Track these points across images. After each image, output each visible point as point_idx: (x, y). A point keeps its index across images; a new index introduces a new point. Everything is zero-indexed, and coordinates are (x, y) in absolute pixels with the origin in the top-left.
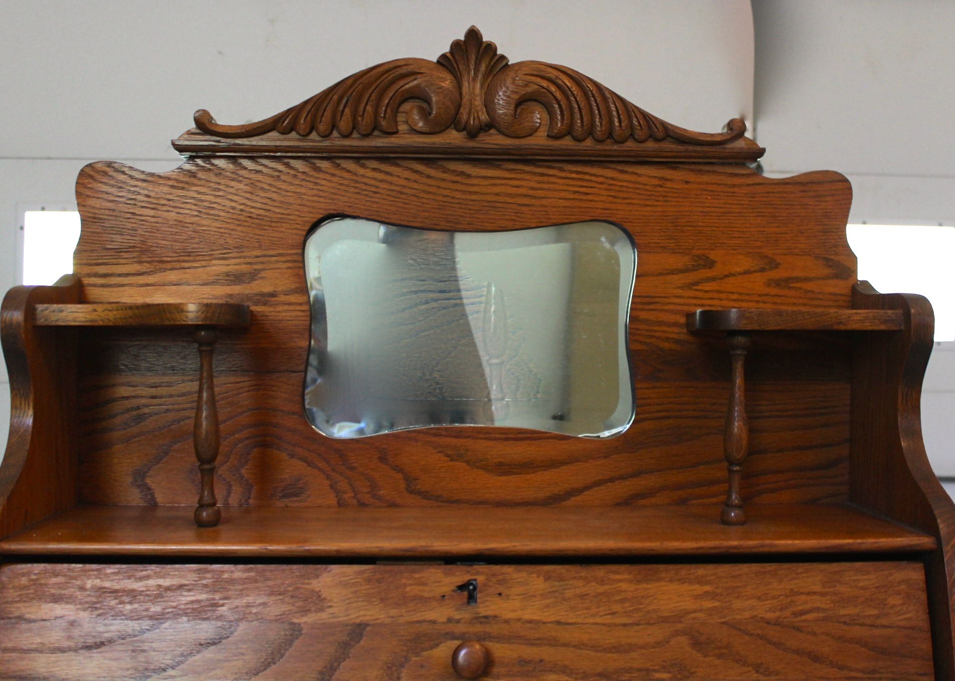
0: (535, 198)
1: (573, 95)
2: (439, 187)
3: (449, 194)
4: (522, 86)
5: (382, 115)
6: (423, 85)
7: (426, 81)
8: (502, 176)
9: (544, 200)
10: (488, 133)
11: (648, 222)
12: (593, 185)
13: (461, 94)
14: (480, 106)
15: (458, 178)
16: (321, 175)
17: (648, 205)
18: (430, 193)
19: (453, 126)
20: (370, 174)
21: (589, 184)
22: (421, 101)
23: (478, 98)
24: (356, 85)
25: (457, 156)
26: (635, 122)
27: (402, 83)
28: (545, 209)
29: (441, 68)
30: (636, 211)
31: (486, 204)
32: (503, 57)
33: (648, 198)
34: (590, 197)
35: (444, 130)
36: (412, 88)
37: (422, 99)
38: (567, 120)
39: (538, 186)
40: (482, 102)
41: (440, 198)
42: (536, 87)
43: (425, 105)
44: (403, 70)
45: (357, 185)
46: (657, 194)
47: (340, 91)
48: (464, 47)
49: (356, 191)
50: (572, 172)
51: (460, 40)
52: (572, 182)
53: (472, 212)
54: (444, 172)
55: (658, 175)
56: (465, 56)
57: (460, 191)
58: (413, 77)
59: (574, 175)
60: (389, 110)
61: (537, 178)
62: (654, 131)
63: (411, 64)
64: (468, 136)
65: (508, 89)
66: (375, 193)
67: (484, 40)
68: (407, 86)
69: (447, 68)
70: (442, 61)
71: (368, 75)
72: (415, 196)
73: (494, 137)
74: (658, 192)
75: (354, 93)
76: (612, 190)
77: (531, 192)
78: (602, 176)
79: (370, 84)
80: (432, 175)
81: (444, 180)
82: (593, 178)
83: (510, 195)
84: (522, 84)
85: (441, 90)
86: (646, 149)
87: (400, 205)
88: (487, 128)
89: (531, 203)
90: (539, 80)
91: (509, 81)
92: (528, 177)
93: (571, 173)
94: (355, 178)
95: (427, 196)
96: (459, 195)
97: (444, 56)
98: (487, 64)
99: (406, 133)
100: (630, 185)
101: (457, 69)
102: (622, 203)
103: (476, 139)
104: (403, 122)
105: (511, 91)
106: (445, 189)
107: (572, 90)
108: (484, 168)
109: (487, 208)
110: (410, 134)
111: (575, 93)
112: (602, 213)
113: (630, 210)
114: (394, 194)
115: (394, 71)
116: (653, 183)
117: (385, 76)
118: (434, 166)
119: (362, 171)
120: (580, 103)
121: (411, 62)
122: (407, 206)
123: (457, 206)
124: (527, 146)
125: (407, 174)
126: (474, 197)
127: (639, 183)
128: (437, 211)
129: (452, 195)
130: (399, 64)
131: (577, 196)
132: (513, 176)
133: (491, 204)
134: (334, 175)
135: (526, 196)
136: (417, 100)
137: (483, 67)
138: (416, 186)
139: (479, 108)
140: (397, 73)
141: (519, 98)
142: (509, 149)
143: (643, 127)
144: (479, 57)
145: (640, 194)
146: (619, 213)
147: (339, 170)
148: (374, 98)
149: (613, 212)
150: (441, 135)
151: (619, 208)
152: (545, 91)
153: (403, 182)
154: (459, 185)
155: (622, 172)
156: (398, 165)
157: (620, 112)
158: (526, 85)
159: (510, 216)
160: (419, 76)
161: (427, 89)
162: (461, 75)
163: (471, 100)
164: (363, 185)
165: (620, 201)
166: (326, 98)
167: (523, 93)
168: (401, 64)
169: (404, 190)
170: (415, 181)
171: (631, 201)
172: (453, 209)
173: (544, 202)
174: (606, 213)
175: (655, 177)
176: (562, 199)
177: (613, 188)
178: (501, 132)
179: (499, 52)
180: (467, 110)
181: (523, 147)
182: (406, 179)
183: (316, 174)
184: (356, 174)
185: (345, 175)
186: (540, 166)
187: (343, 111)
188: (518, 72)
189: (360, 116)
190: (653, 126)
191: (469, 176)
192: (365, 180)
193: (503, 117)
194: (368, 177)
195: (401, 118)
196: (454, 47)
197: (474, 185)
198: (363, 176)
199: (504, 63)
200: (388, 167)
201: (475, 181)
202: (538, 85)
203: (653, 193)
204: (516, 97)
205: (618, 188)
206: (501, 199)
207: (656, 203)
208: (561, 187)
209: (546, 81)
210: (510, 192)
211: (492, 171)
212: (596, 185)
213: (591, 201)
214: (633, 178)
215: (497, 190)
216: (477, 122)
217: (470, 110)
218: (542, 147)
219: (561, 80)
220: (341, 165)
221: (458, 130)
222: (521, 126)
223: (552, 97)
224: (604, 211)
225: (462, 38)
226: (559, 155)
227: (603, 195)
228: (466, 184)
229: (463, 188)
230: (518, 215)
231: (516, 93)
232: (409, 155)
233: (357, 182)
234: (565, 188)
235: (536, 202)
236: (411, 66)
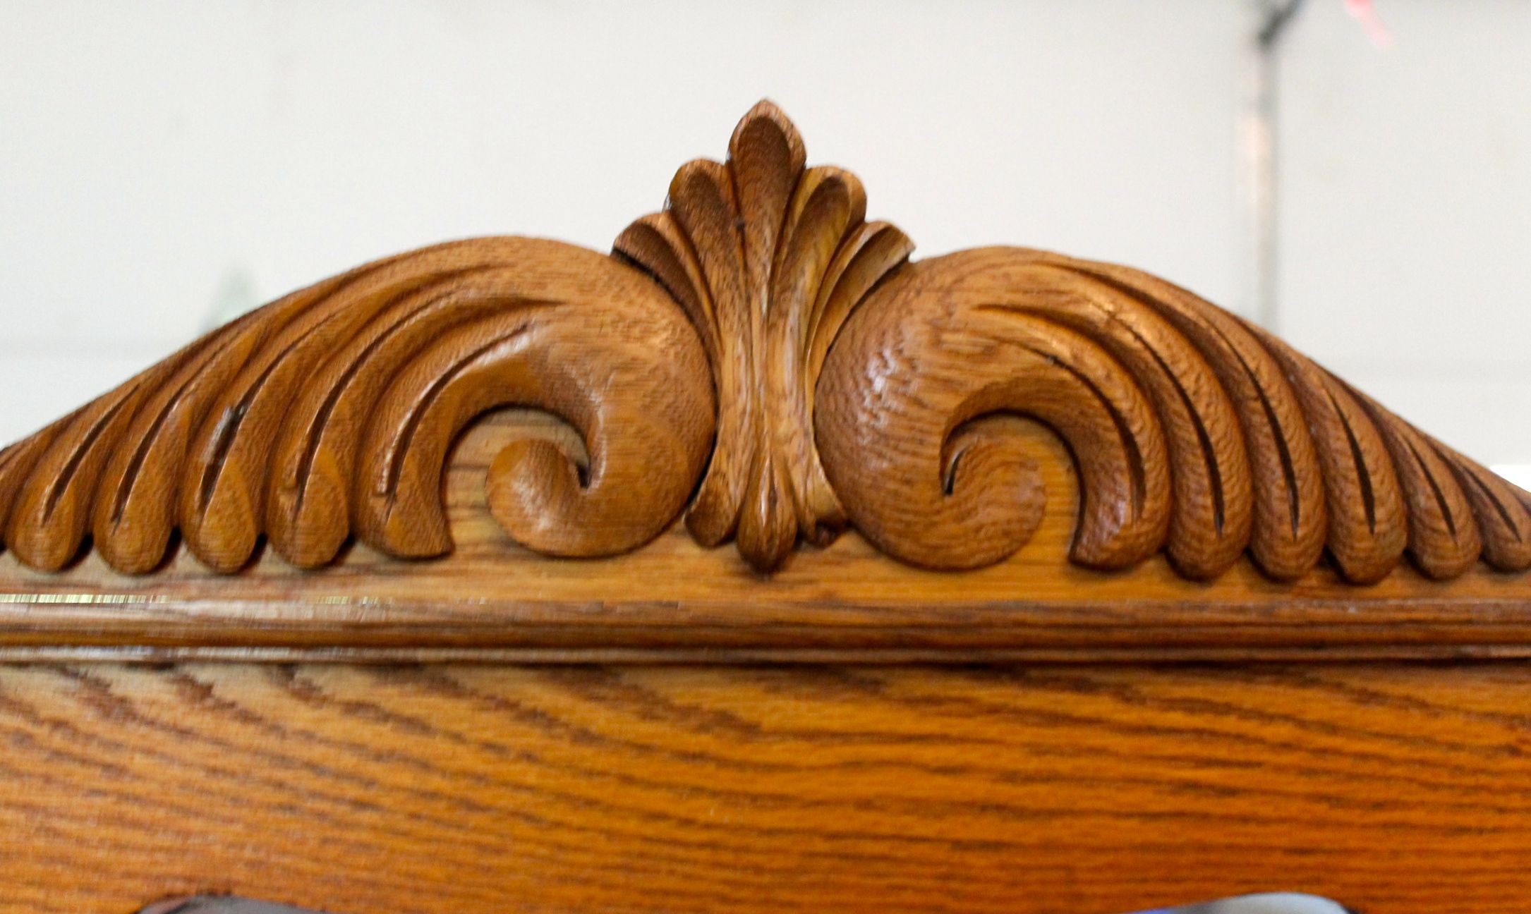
0: (1020, 813)
1: (1182, 392)
2: (627, 780)
3: (671, 809)
4: (969, 356)
5: (383, 487)
6: (555, 352)
7: (565, 338)
8: (883, 727)
9: (1057, 823)
10: (828, 552)
11: (1465, 898)
12: (1255, 754)
13: (715, 388)
14: (796, 441)
15: (704, 741)
16: (132, 733)
17: (1462, 830)
18: (591, 803)
19: (681, 524)
20: (337, 726)
21: (1240, 752)
22: (548, 418)
23: (787, 406)
24: (271, 356)
25: (702, 655)
26: (1424, 499)
27: (464, 344)
28: (1060, 859)
29: (630, 277)
30: (1419, 853)
31: (821, 846)
32: (888, 236)
33: (1466, 800)
34: (1239, 805)
35: (647, 542)
36: (507, 365)
37: (555, 413)
38: (1155, 498)
39: (1033, 764)
40: (802, 422)
41: (632, 825)
42: (1029, 358)
43: (563, 437)
44: (472, 291)
45: (281, 774)
46: (1499, 783)
47: (200, 383)
48: (726, 192)
49: (282, 797)
50: (1172, 704)
51: (712, 164)
52: (1170, 747)
53: (766, 879)
54: (647, 716)
55: (1502, 708)
56: (731, 229)
57: (715, 794)
58: (514, 320)
59: (1177, 718)
60: (410, 464)
61: (1029, 734)
62: (1497, 536)
63: (505, 265)
64: (747, 567)
65: (913, 368)
66: (360, 805)
67: (810, 162)
68: (487, 360)
69: (658, 280)
70: (632, 250)
71: (321, 313)
72: (528, 818)
73: (855, 569)
74: (1500, 774)
75: (262, 391)
76: (1327, 772)
77: (1005, 792)
78: (1287, 718)
79: (332, 350)
80: (594, 729)
81: (644, 749)
82: (1250, 727)
83: (918, 806)
84: (967, 349)
85: (630, 377)
86: (1474, 616)
87: (467, 855)
88: (824, 534)
89: (1007, 837)
90: (1040, 332)
91: (914, 333)
92: (993, 729)
93: (1167, 710)
94: (271, 743)
95: (576, 819)
96: (711, 811)
97: (642, 230)
98: (825, 260)
99: (483, 557)
100: (1397, 751)
101: (697, 282)
102: (1364, 826)
103: (782, 576)
104: (473, 507)
105: (924, 376)
106: (651, 785)
107: (1176, 371)
108: (809, 697)
109: (826, 863)
110: (499, 558)
111: (1188, 383)
112: (1287, 869)
113: (1395, 854)
114: (440, 807)
115: (434, 293)
116: (1484, 742)
117: (396, 315)
118: (603, 691)
119: (301, 715)
120: (1207, 424)
121: (503, 254)
122: (494, 861)
123: (704, 855)
124: (994, 615)
125: (493, 725)
126: (768, 819)
127: (1430, 741)
128: (619, 878)
129: (682, 809)
130: (451, 262)
131: (1186, 802)
132: (932, 725)
133: (838, 845)
134: (184, 733)
135: (984, 808)
136: (532, 416)
137: (806, 279)
138: (531, 775)
139: (793, 449)
140: (442, 304)
141: (963, 406)
142: (921, 626)
143: (1458, 525)
144: (790, 232)
145: (1435, 787)
146: (1354, 863)
147: (204, 709)
148: (347, 412)
149: (1333, 861)
150: (630, 562)
151: (1352, 844)
152: (1066, 375)
153: (468, 759)
154: (710, 768)
155: (1366, 697)
156: (454, 690)
157: (1368, 461)
158: (988, 353)
159: (917, 890)
160: (537, 315)
161: (574, 373)
162: (714, 308)
163: (757, 418)
164: (304, 773)
165: (1354, 816)
166: (140, 409)
167: (977, 384)
168: (462, 264)
169: (483, 795)
170: (528, 757)
171: (1397, 816)
172: (687, 869)
173: (1058, 830)
174: (1302, 868)
175: (1492, 716)
176: (1129, 816)
177: (1331, 763)
178: (881, 549)
179: (873, 214)
180: (743, 458)
181: (977, 619)
182: (488, 746)
183: (104, 729)
184: (276, 729)
185: (234, 730)
186: (1043, 684)
187: (213, 471)
188: (955, 297)
189: (289, 490)
190: (1496, 515)
191: (750, 731)
192: (316, 752)
193: (892, 486)
194: (326, 741)
195: (462, 489)
196: (683, 192)
197: (771, 768)
198: (308, 736)
199: (895, 259)
200: (413, 700)
201: (777, 752)
202: (1037, 352)
203: (1483, 779)
204: (950, 402)
205: (1346, 764)
206: (887, 823)
207: (1492, 820)
208: (1126, 769)
209: (1065, 335)
210: (920, 793)
211: (849, 709)
212: (1266, 756)
213: (1245, 819)
214: (1415, 722)
215: (863, 785)
216: (784, 510)
217: (755, 459)
218: (1055, 618)
219: (1129, 329)
220: (218, 691)
221: (701, 540)
222: (970, 523)
223: (1097, 403)
224: (1295, 860)
225: (721, 155)
226: (1124, 646)
227: (1288, 795)
228: (741, 765)
229: (726, 779)
230: (954, 885)
231: (947, 384)
232: (498, 655)
233: (283, 760)
234: (1145, 770)
235: (1032, 833)
236: (506, 275)
